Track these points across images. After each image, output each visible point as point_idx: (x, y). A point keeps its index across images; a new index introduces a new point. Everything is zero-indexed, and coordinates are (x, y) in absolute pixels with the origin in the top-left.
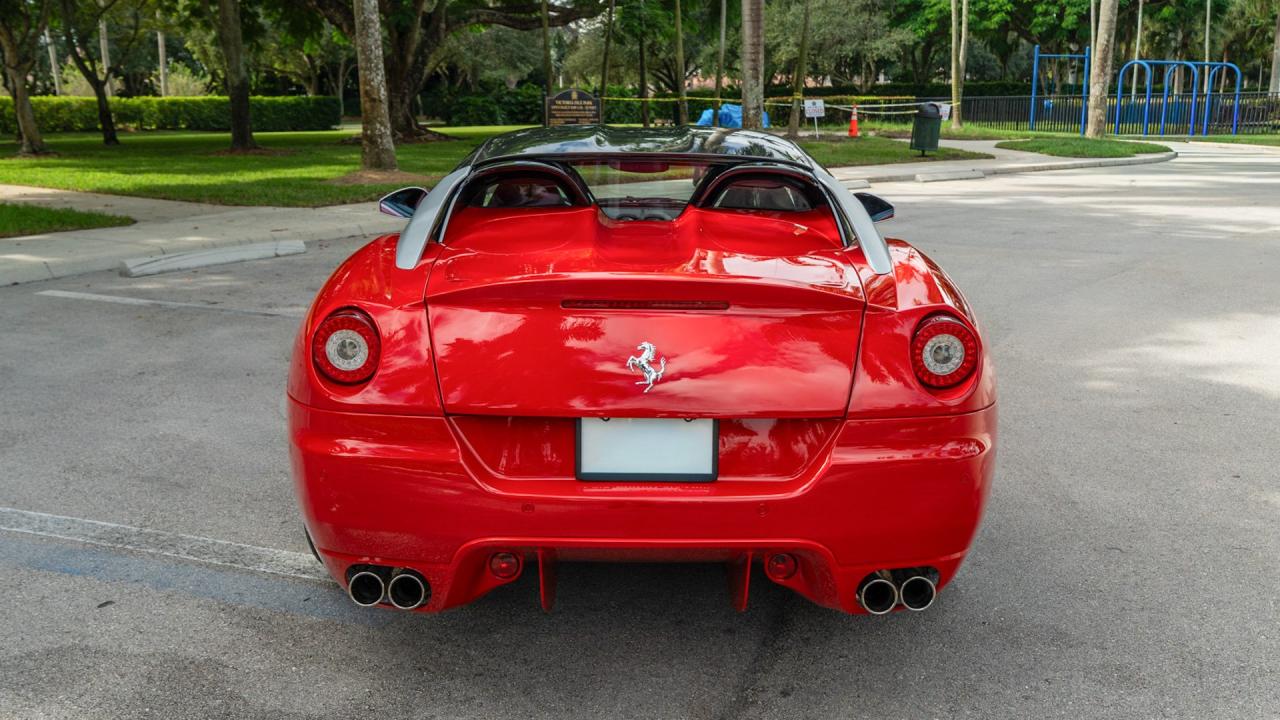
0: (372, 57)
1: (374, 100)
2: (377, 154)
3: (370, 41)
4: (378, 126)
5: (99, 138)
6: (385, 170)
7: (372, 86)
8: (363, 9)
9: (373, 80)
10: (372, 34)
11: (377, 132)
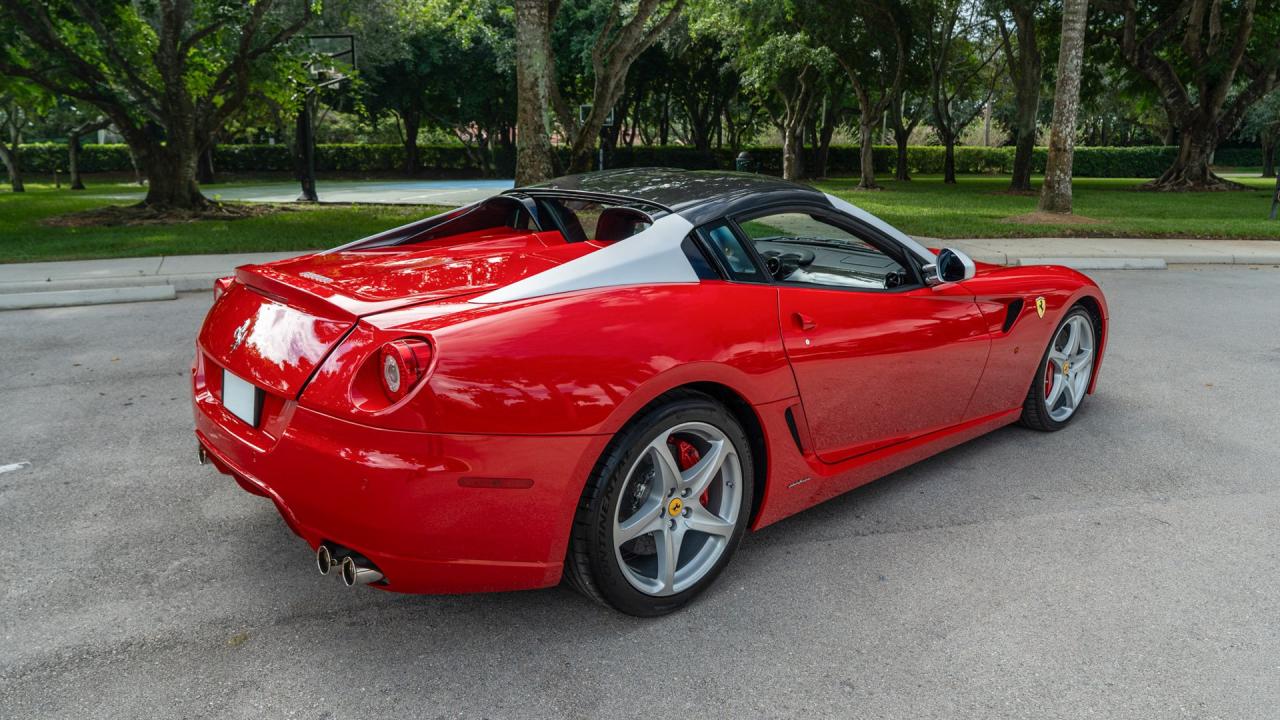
0: (1065, 110)
1: (1059, 150)
2: (1052, 197)
3: (1066, 97)
4: (1058, 172)
5: (941, 178)
6: (1056, 212)
7: (1059, 138)
8: (1064, 68)
9: (1062, 132)
10: (1069, 90)
11: (1056, 178)
